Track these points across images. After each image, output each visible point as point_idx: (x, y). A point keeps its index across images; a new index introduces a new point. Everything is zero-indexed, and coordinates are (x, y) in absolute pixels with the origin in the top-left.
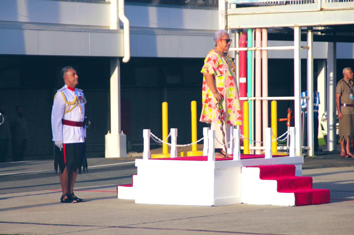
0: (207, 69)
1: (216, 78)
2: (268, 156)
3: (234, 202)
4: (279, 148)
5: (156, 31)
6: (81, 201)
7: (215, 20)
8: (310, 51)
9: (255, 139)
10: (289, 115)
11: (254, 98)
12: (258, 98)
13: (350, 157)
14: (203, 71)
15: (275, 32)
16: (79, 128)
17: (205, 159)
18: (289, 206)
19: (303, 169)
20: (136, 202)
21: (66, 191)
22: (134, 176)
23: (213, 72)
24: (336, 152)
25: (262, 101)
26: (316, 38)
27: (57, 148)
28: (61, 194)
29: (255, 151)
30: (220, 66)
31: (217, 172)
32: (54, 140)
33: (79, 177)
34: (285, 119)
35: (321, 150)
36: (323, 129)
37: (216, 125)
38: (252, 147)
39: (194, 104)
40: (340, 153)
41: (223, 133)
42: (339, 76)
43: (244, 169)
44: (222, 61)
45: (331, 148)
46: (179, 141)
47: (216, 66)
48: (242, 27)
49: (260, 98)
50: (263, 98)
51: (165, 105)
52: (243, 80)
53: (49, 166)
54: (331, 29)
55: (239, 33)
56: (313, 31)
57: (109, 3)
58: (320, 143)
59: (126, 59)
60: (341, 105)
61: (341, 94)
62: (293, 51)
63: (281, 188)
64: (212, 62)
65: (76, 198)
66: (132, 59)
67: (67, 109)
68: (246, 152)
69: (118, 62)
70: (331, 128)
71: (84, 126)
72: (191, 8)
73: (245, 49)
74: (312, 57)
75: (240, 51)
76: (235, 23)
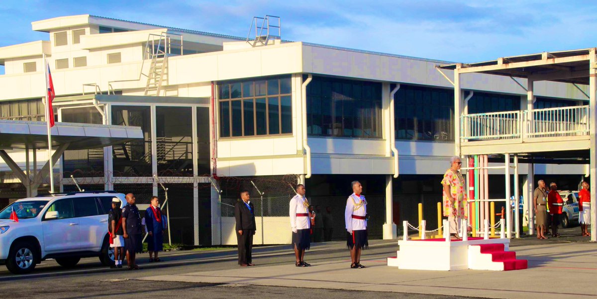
0: (445, 182)
1: (451, 187)
2: (486, 238)
3: (464, 268)
4: (496, 233)
5: (416, 158)
6: (364, 267)
7: (453, 150)
8: (516, 169)
9: (480, 227)
10: (502, 211)
11: (479, 200)
12: (482, 200)
13: (543, 238)
14: (443, 182)
15: (492, 157)
16: (363, 220)
17: (443, 240)
18: (500, 271)
19: (510, 246)
20: (399, 268)
21: (354, 261)
22: (398, 252)
23: (449, 184)
24: (534, 235)
25: (484, 202)
26: (520, 161)
27: (349, 233)
28: (351, 263)
29: (480, 234)
30: (454, 180)
31: (452, 249)
32: (346, 228)
33: (362, 252)
34: (500, 214)
35: (525, 234)
36: (527, 220)
37: (451, 218)
38: (478, 232)
39: (439, 204)
40: (536, 236)
41: (456, 223)
42: (536, 186)
43: (470, 246)
44: (455, 176)
45: (531, 233)
46: (427, 228)
47: (451, 180)
48: (470, 154)
49: (483, 200)
50: (485, 200)
51: (420, 205)
52: (472, 188)
53: (343, 245)
54: (530, 155)
55: (469, 158)
56: (518, 156)
57: (385, 140)
58: (524, 230)
59: (396, 176)
60: (537, 204)
61: (537, 197)
62: (504, 169)
63: (495, 259)
64: (449, 177)
65: (360, 266)
66: (400, 175)
67: (355, 208)
68: (473, 236)
69: (391, 178)
70: (531, 220)
71: (365, 219)
72: (439, 142)
73: (473, 168)
74: (517, 173)
75: (470, 170)
76: (466, 151)
